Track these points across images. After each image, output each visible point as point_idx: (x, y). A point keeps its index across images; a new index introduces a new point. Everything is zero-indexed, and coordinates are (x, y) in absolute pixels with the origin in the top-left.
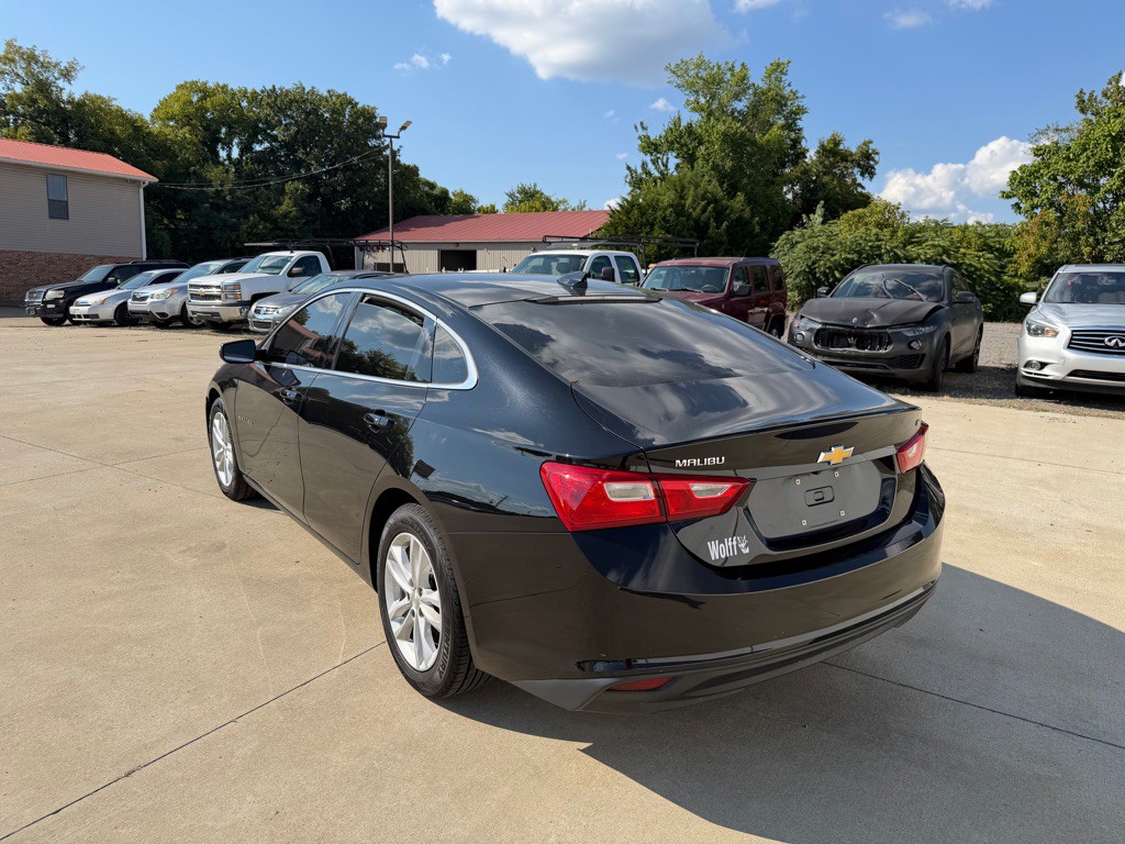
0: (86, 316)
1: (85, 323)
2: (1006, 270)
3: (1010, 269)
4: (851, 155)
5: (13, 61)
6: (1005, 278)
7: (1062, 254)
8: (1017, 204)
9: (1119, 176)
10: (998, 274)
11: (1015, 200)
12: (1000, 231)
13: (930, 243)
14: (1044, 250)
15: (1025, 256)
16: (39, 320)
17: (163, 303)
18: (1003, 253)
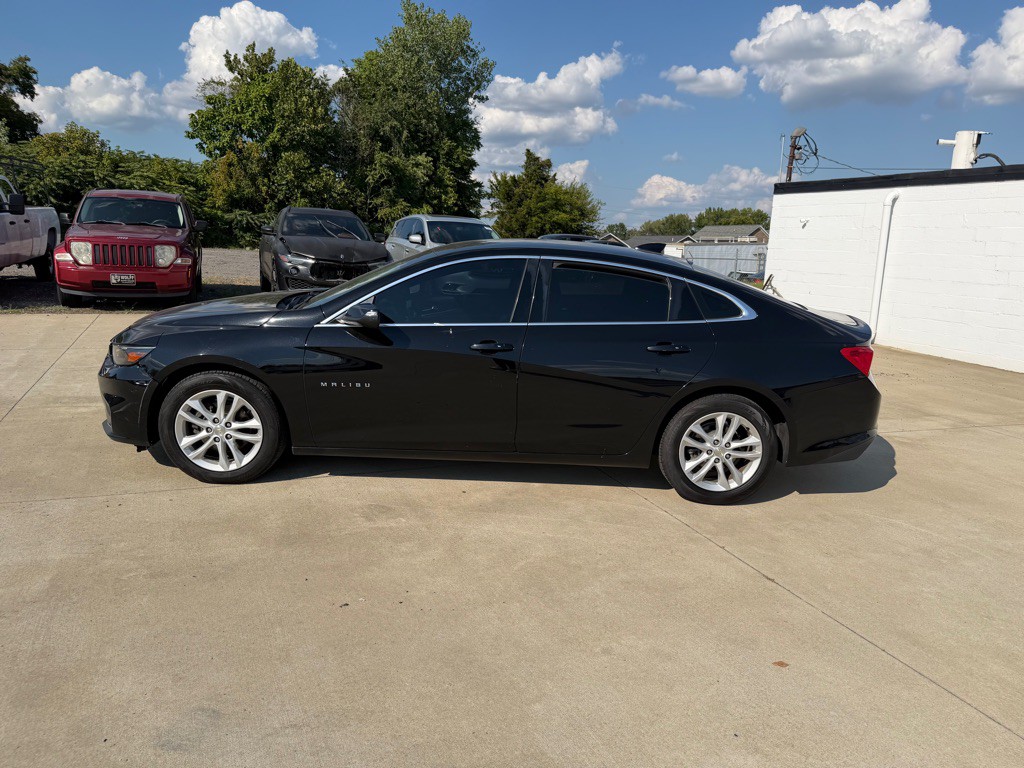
2: (205, 202)
3: (209, 202)
4: (6, 69)
6: (206, 209)
7: (247, 191)
8: (200, 144)
9: (278, 131)
10: (201, 205)
11: (198, 141)
12: (190, 167)
13: (138, 173)
14: (233, 186)
15: (220, 192)
18: (200, 188)
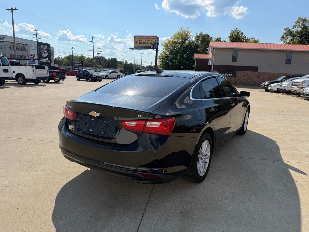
0: (270, 89)
1: (270, 91)
5: (299, 22)
16: (264, 90)
17: (286, 86)
